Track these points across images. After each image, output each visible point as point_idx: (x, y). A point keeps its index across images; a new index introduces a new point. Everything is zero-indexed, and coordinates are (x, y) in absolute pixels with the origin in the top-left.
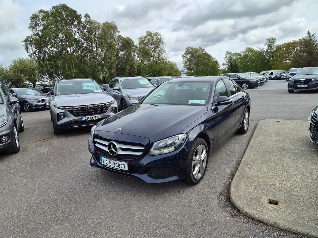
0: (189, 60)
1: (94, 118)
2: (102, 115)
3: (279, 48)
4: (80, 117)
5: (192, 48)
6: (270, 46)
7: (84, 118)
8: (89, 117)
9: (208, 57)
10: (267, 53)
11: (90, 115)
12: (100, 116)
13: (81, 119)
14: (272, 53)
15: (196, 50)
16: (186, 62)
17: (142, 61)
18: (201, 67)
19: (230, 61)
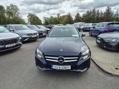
0: (30, 18)
1: (12, 46)
2: (16, 43)
3: (61, 17)
4: (4, 46)
5: (31, 14)
6: (58, 16)
7: (7, 46)
8: (9, 45)
9: (38, 18)
10: (58, 18)
11: (9, 44)
12: (15, 44)
13: (5, 47)
14: (59, 19)
15: (33, 15)
16: (29, 19)
17: (9, 17)
18: (35, 22)
19: (45, 20)
